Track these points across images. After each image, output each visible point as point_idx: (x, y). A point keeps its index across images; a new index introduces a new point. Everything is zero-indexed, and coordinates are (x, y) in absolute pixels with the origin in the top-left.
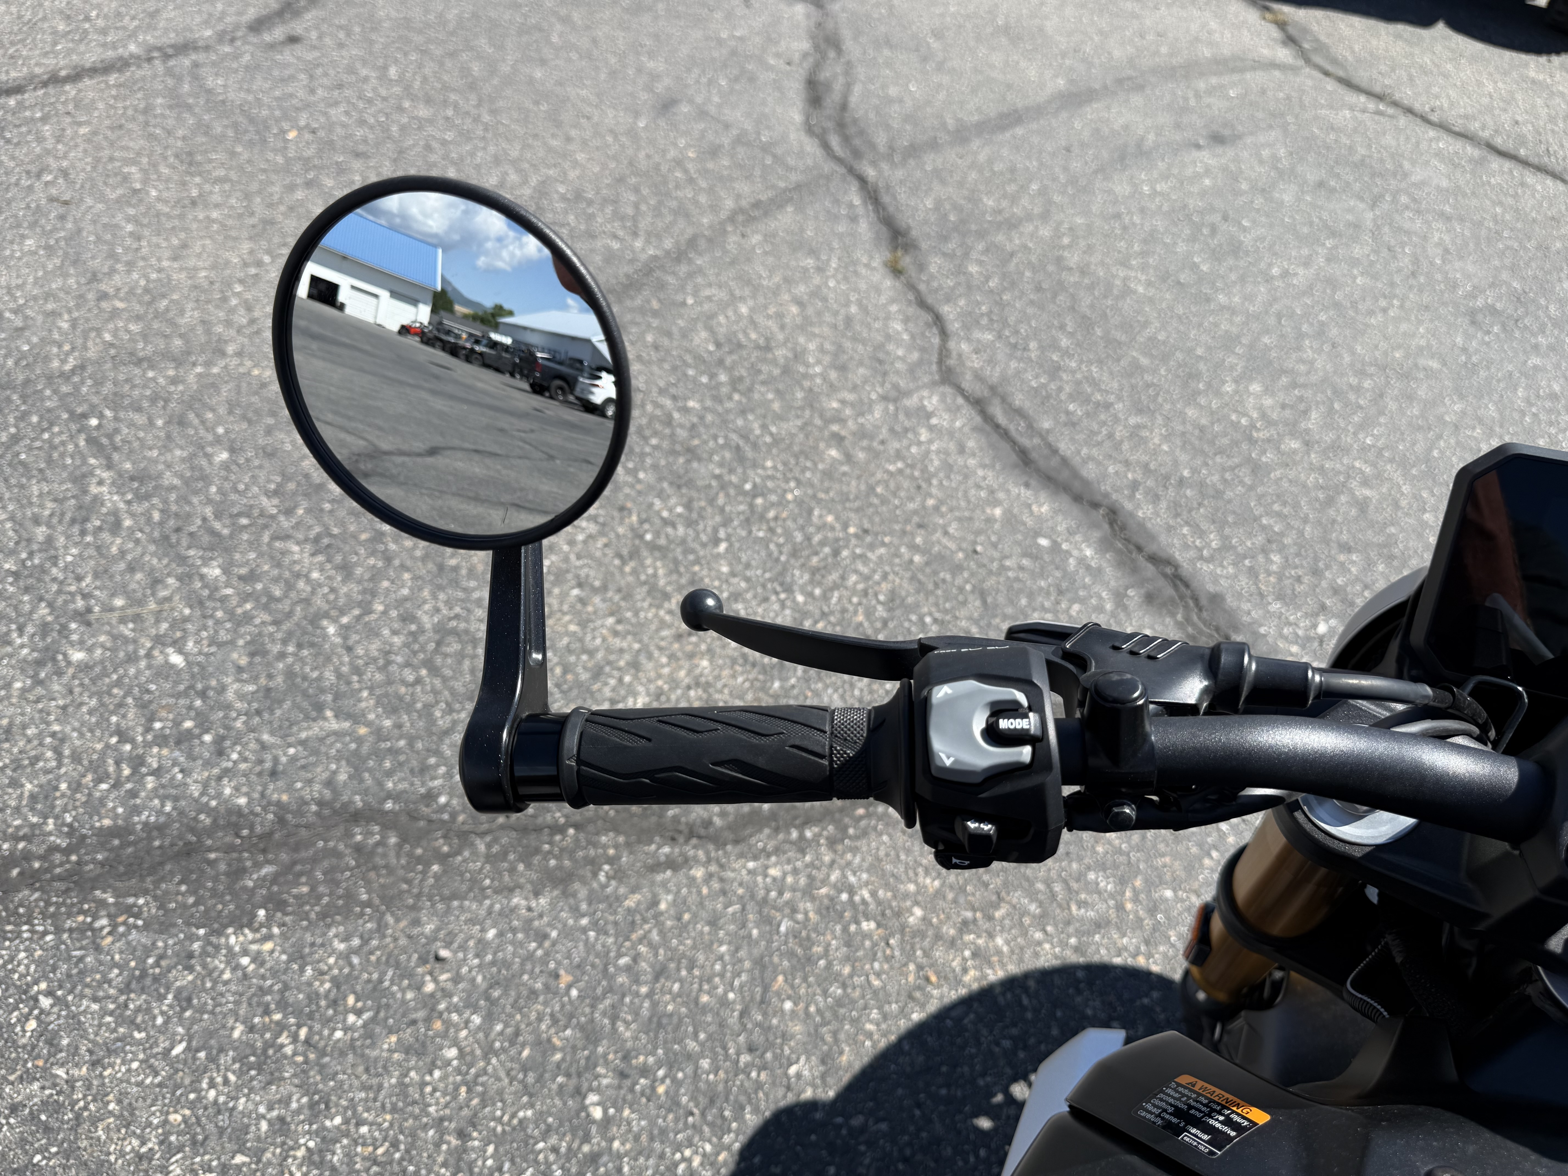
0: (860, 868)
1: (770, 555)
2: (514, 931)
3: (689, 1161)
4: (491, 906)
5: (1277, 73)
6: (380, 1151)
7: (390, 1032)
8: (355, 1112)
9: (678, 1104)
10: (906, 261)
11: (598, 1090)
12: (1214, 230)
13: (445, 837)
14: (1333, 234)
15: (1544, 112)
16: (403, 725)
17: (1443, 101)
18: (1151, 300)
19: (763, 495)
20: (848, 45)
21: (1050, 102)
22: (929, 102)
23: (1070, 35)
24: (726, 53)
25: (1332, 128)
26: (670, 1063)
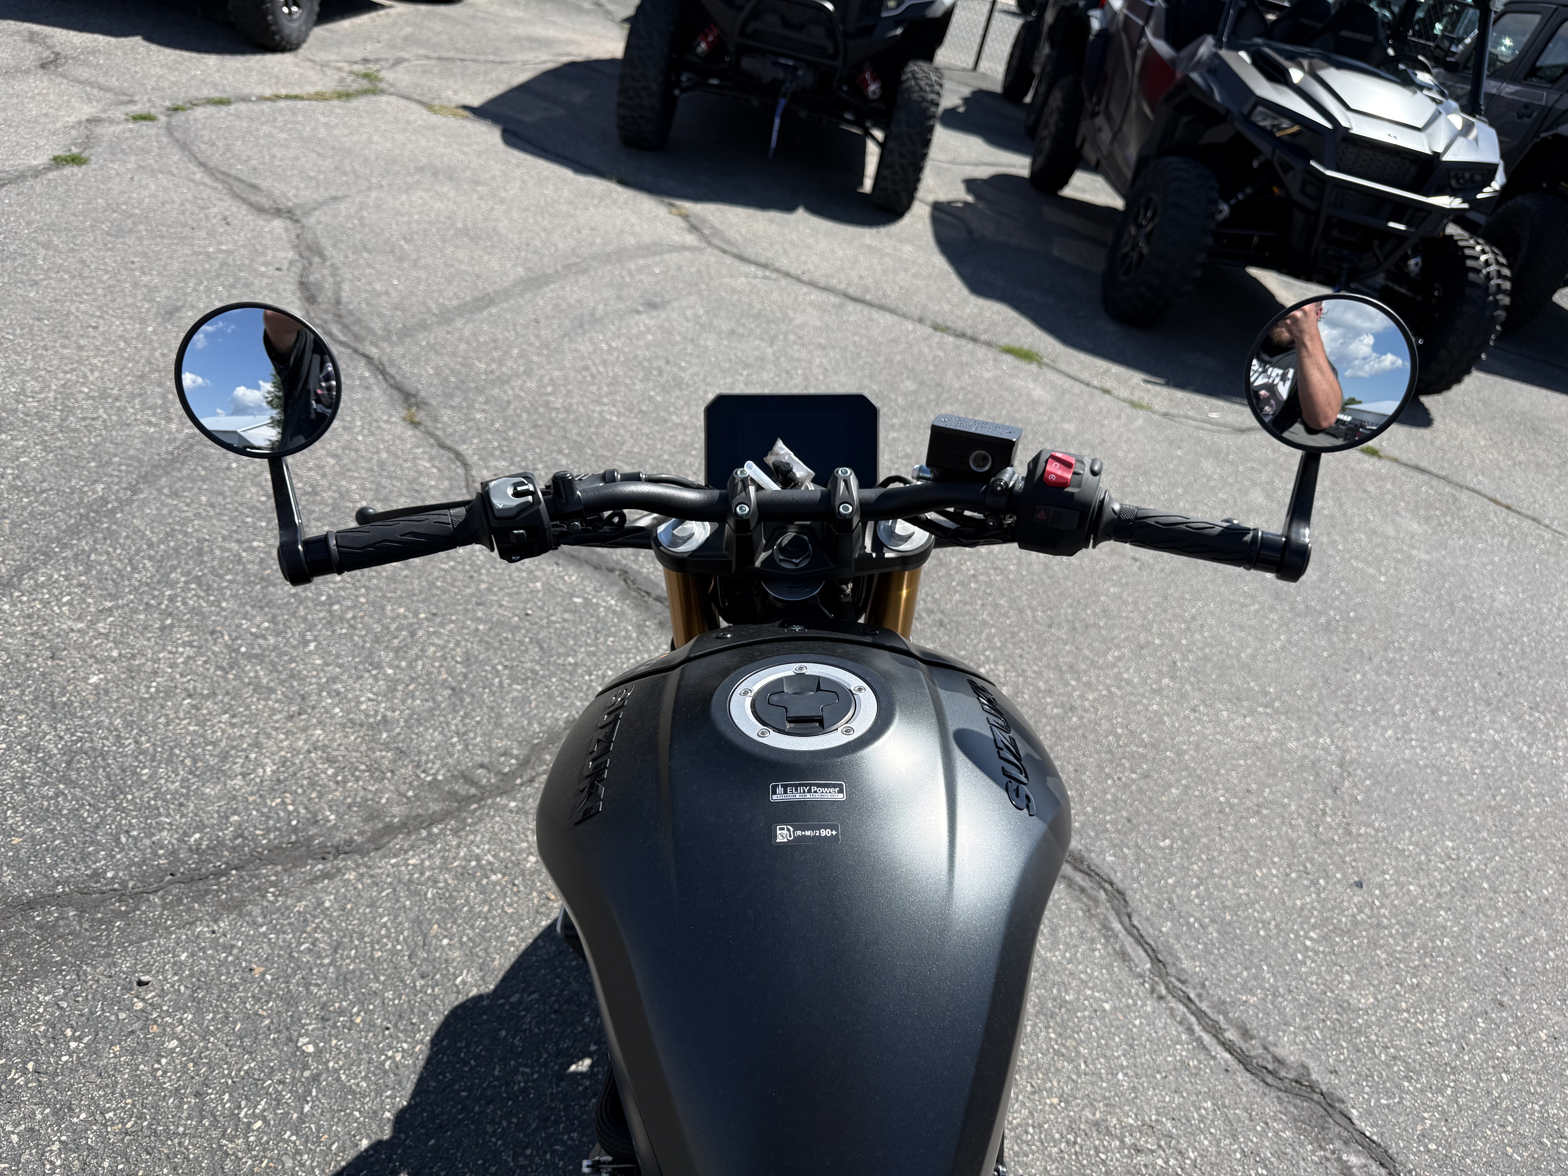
0: (481, 842)
1: (356, 645)
2: (204, 949)
3: (392, 1058)
5: (687, 254)
6: (129, 1125)
7: (112, 1044)
8: (97, 1106)
9: (374, 1025)
10: (421, 416)
11: (307, 1034)
12: (660, 372)
13: (120, 901)
14: (746, 366)
15: (879, 268)
16: (54, 829)
17: (810, 266)
18: (623, 426)
19: (338, 602)
20: (329, 251)
21: (514, 286)
22: (411, 293)
23: (520, 233)
24: (217, 265)
25: (734, 291)
26: (361, 1001)
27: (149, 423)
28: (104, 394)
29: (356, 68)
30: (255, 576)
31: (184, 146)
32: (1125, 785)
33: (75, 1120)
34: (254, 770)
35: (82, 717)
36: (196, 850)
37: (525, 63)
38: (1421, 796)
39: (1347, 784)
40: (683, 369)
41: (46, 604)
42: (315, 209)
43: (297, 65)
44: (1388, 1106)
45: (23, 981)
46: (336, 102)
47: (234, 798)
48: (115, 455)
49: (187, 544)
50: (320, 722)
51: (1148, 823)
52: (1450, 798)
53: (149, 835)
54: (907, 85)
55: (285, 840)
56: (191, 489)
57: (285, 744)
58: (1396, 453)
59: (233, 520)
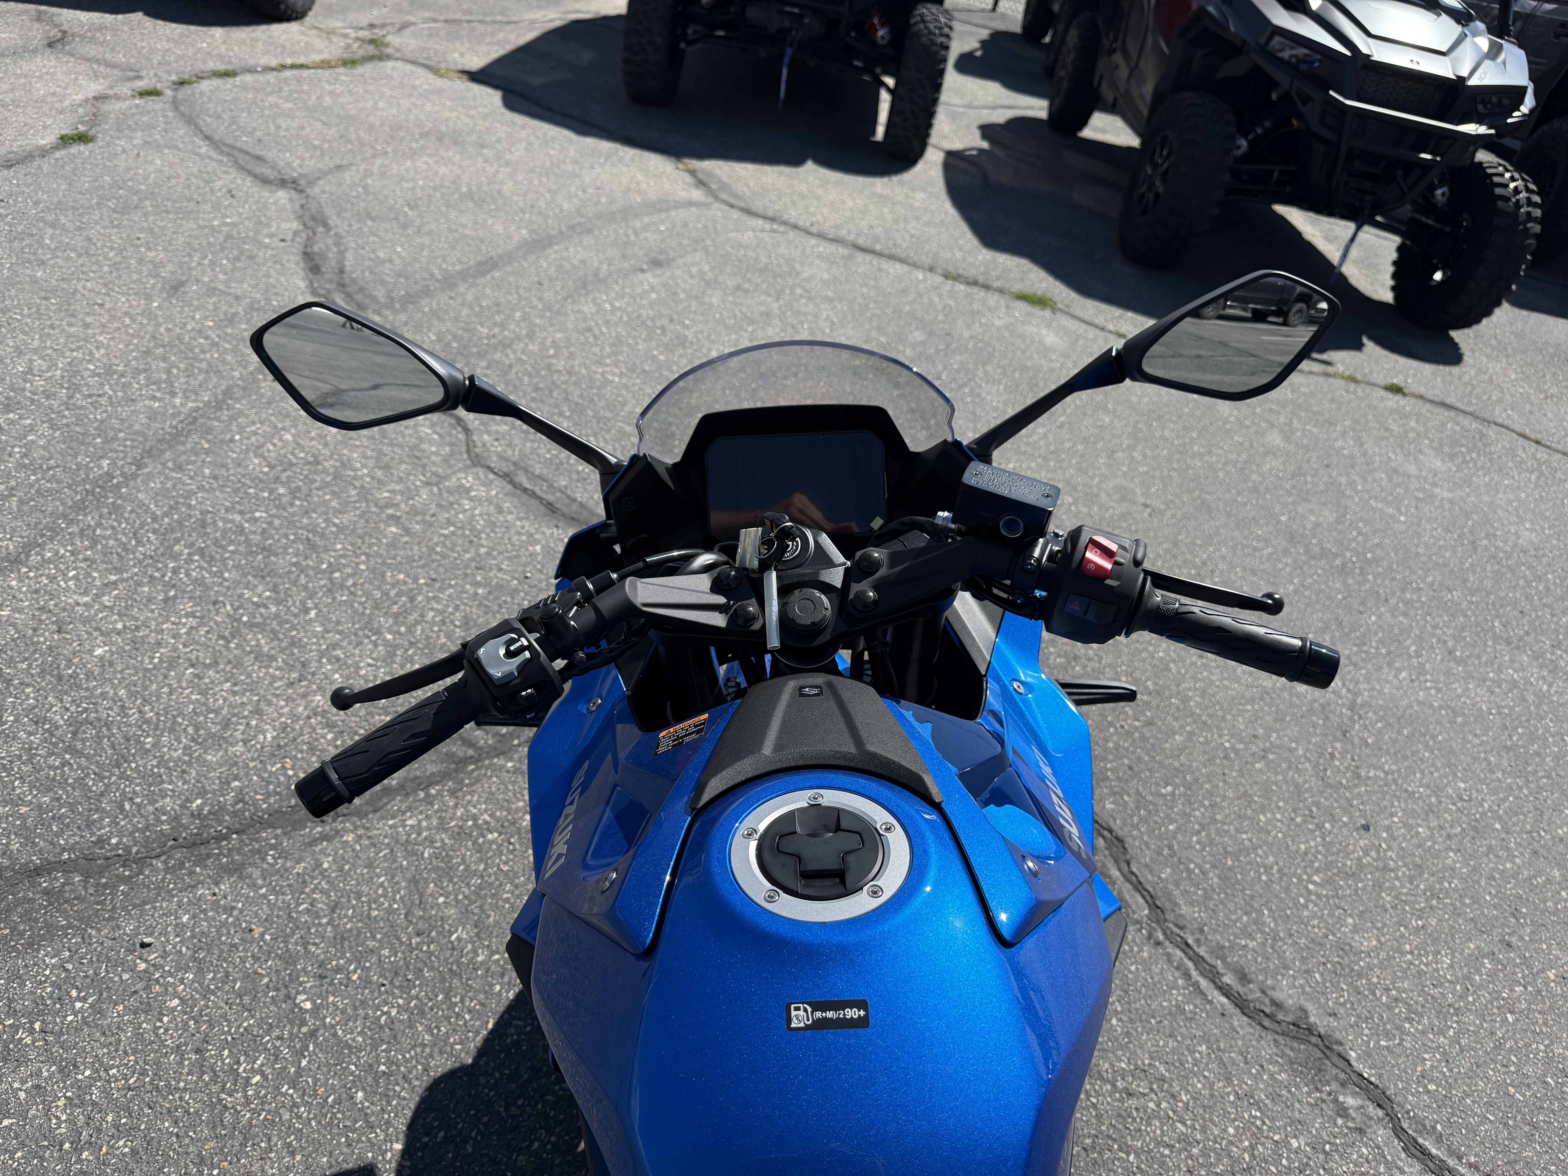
0: (478, 802)
1: (356, 611)
2: (205, 911)
3: (388, 1013)
4: (180, 901)
5: (694, 210)
6: (132, 1081)
7: (116, 1004)
8: (101, 1064)
9: (370, 982)
11: (304, 992)
12: (664, 330)
13: (124, 866)
14: (752, 322)
15: (889, 217)
16: (60, 798)
17: (820, 218)
18: (626, 387)
19: (339, 570)
20: (333, 220)
21: (518, 248)
22: (415, 259)
23: (525, 195)
24: (221, 238)
25: (740, 246)
26: (358, 959)
27: (154, 398)
28: (109, 371)
29: (361, 34)
30: (257, 546)
31: (190, 120)
32: (1128, 734)
33: (80, 1077)
34: (255, 737)
35: (87, 689)
36: (197, 815)
37: (532, 22)
38: (1434, 737)
39: (1357, 726)
40: (687, 327)
41: (52, 579)
42: (319, 178)
43: (303, 33)
44: (1388, 1048)
45: (30, 945)
46: (341, 70)
47: (235, 764)
48: (120, 431)
49: (190, 516)
50: (319, 688)
51: (1150, 771)
52: (1464, 738)
53: (152, 802)
54: (915, 28)
55: (285, 804)
56: (195, 462)
57: (286, 710)
58: (1422, 390)
59: (236, 491)
